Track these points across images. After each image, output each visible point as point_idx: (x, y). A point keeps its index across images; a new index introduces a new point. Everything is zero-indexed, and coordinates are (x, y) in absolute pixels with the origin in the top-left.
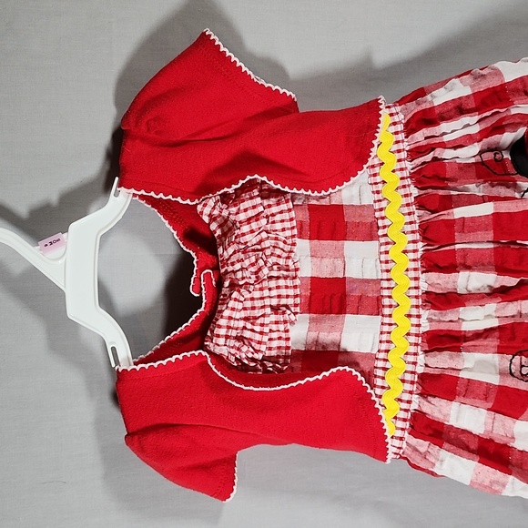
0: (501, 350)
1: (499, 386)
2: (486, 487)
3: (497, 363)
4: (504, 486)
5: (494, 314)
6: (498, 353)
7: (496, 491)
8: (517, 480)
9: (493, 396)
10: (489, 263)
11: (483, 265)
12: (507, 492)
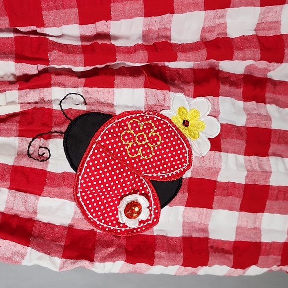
0: (22, 134)
1: (13, 166)
2: (7, 259)
3: (17, 145)
4: (23, 256)
5: (17, 101)
6: (19, 136)
7: (16, 262)
8: (34, 251)
9: (7, 176)
10: (10, 52)
11: (4, 53)
12: (25, 262)
